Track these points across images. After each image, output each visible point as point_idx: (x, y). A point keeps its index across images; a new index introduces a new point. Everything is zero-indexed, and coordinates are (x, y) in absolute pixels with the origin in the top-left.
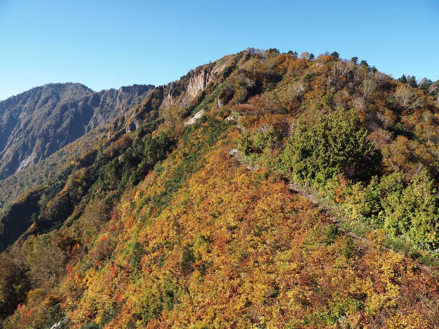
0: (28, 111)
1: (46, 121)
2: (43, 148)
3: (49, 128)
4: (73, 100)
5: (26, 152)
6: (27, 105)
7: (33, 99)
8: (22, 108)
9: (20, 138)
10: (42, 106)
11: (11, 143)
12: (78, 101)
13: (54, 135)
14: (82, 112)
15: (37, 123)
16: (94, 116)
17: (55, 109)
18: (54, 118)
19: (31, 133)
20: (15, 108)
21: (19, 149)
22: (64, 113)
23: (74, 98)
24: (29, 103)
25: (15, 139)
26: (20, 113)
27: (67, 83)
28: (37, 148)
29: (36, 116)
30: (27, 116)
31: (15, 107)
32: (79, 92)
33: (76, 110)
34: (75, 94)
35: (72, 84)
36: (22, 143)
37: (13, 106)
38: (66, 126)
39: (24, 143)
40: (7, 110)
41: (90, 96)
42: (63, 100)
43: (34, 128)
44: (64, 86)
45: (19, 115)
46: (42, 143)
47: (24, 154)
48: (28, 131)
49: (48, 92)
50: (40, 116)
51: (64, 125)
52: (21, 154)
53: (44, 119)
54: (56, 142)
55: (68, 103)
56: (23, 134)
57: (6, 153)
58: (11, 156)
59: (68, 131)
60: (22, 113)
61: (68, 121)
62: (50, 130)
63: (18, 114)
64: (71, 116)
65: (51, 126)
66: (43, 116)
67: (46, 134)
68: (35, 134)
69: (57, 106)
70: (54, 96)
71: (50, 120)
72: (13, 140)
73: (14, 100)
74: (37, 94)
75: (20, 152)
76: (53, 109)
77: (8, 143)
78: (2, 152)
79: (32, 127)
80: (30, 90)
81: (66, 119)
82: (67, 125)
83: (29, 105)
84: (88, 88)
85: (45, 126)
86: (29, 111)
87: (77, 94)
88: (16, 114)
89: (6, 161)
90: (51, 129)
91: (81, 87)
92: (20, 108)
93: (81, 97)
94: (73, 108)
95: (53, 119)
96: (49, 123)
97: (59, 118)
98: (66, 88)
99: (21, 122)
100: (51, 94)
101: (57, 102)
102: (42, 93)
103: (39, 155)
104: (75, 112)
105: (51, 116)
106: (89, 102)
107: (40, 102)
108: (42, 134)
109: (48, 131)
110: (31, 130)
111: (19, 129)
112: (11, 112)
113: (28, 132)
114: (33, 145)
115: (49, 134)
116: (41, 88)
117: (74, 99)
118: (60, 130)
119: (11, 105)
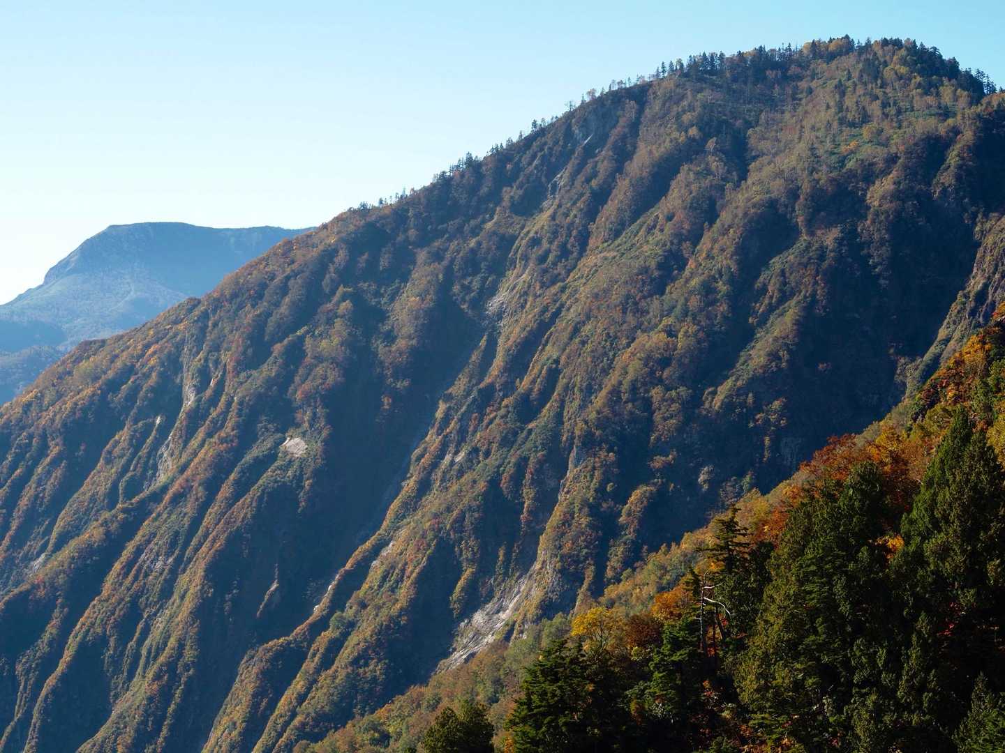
0: (542, 259)
1: (639, 326)
2: (605, 527)
3: (652, 379)
4: (832, 168)
5: (501, 553)
6: (541, 221)
7: (581, 178)
8: (513, 238)
9: (475, 450)
10: (633, 220)
11: (424, 487)
12: (869, 174)
13: (680, 429)
14: (885, 251)
15: (584, 343)
16: (976, 283)
17: (705, 244)
18: (694, 302)
19: (545, 411)
20: (472, 243)
21: (461, 530)
22: (763, 261)
23: (843, 149)
24: (559, 206)
25: (448, 458)
26: (501, 274)
27: (814, 46)
28: (567, 521)
29: (584, 292)
30: (536, 296)
31: (475, 232)
32: (885, 105)
33: (850, 239)
34: (852, 125)
35: (846, 46)
36: (481, 486)
37: (460, 230)
38: (762, 360)
39: (494, 482)
40: (422, 255)
41: (956, 131)
42: (767, 170)
43: (562, 382)
44: (794, 69)
45: (493, 291)
46: (601, 490)
47: (485, 566)
48: (526, 398)
49: (678, 116)
50: (607, 291)
51: (756, 356)
52: (471, 561)
53: (630, 317)
54: (692, 485)
55: (794, 194)
56: (496, 422)
57: (384, 553)
58: (413, 572)
59: (776, 404)
60: (511, 275)
61: (783, 324)
62: (656, 393)
63: (484, 280)
64: (810, 285)
65: (665, 362)
66: (623, 292)
67: (633, 420)
68: (567, 425)
69: (725, 217)
70: (711, 144)
71: (666, 321)
72: (435, 465)
73: (474, 190)
74: (611, 139)
75: (467, 550)
76: (696, 238)
77: (410, 485)
78: (368, 544)
79: (553, 374)
80: (569, 116)
81: (771, 309)
82: (774, 356)
83: (553, 217)
84: (962, 67)
85: (628, 364)
86: (551, 258)
87: (866, 118)
88: (476, 285)
89: (379, 608)
90: (668, 389)
91: (903, 70)
92: (503, 238)
93: (896, 139)
94: (829, 225)
95: (685, 313)
96: (653, 340)
97: (723, 308)
98: (803, 84)
99: (501, 341)
100: (693, 131)
101: (722, 189)
102: (642, 129)
103: (570, 575)
104: (840, 258)
105: (674, 292)
106: (946, 178)
107: (622, 193)
108: (602, 423)
109: (648, 403)
110: (545, 395)
111: (482, 386)
112: (449, 271)
113: (527, 409)
114: (546, 502)
115: (649, 424)
116: (639, 94)
117: (843, 161)
118: (724, 390)
119: (452, 225)
